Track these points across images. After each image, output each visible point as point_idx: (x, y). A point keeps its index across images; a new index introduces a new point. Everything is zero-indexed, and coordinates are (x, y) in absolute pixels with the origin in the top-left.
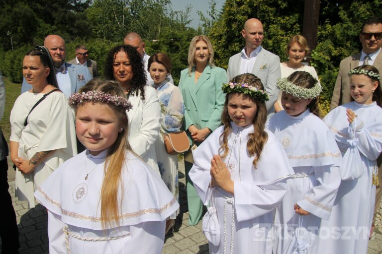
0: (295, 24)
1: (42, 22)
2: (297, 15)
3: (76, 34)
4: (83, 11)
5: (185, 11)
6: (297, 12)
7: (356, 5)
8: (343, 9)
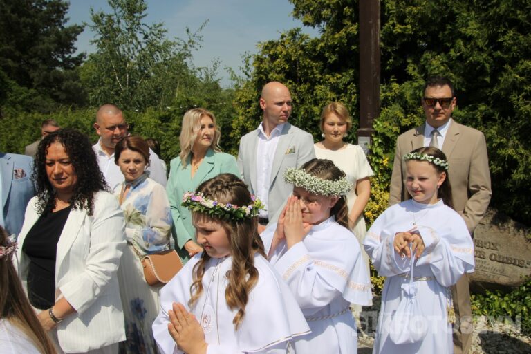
0: (349, 83)
1: (15, 84)
2: (351, 72)
3: (63, 100)
4: (73, 69)
5: (211, 67)
6: (351, 67)
7: (428, 57)
8: (414, 62)
